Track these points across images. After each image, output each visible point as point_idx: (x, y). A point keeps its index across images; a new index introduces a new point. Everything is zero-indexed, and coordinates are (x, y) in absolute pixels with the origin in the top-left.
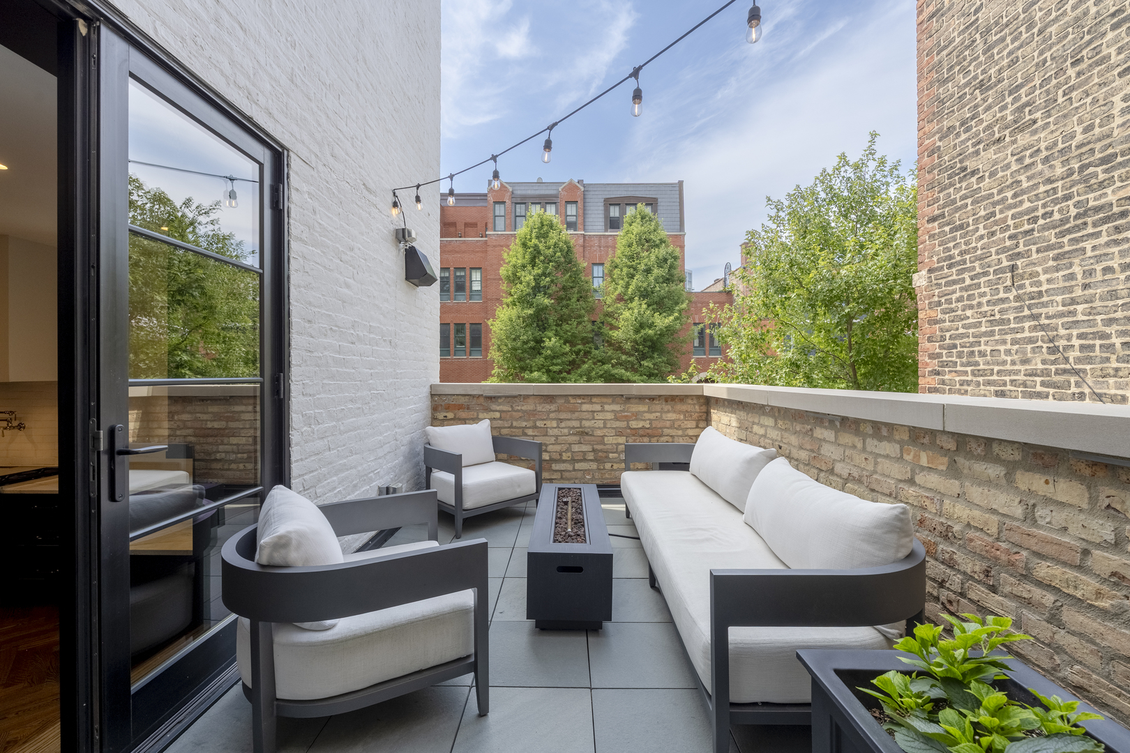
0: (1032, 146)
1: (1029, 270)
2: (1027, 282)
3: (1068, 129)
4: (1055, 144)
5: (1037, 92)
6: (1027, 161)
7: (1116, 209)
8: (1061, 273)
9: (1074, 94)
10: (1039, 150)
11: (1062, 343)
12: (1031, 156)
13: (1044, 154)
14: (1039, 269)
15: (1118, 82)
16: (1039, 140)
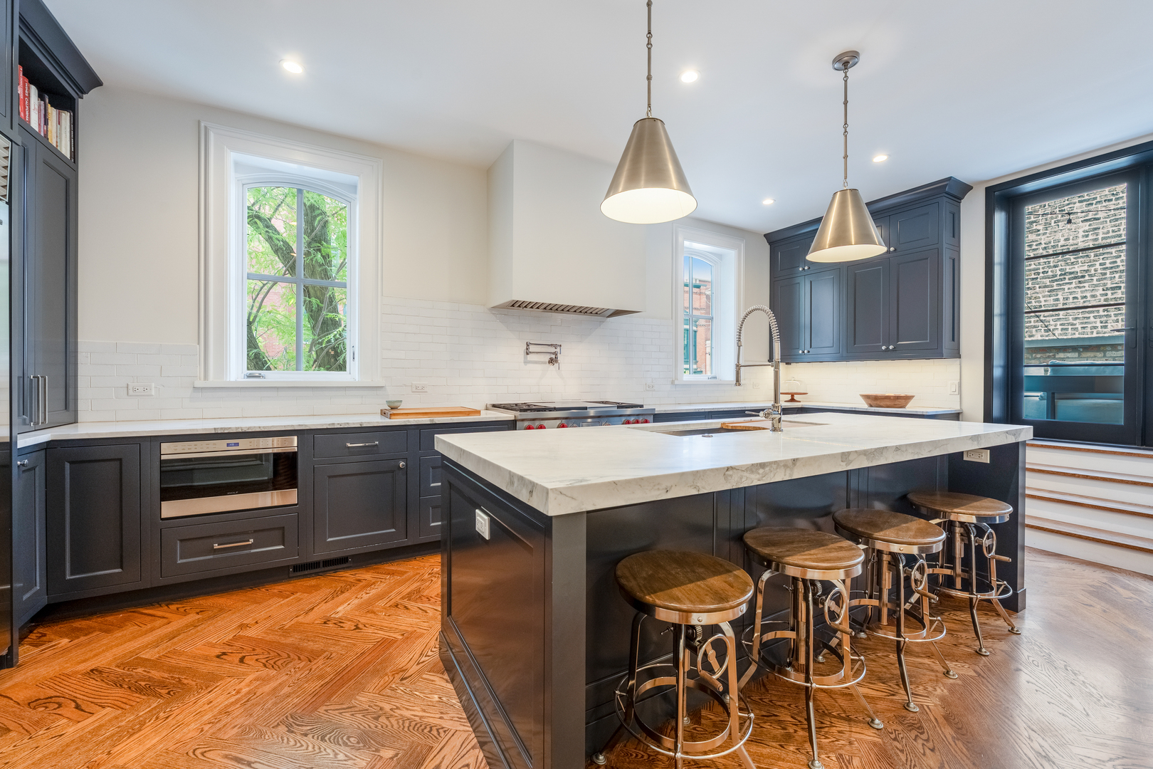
0: (1037, 241)
1: (1034, 295)
2: (1033, 301)
3: (1056, 238)
4: (1050, 243)
5: (1040, 218)
6: (1034, 247)
7: (1079, 274)
8: (1052, 298)
9: (1060, 224)
10: (1040, 243)
11: (1051, 328)
12: (1037, 245)
13: (1043, 246)
14: (1040, 295)
15: (1081, 224)
16: (1041, 239)
